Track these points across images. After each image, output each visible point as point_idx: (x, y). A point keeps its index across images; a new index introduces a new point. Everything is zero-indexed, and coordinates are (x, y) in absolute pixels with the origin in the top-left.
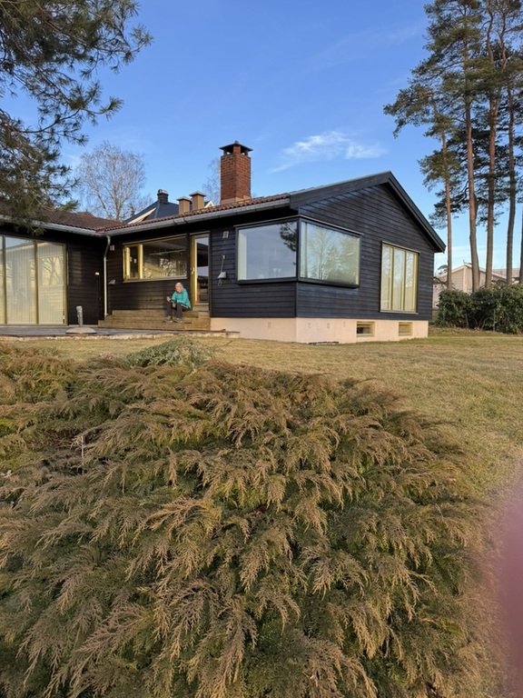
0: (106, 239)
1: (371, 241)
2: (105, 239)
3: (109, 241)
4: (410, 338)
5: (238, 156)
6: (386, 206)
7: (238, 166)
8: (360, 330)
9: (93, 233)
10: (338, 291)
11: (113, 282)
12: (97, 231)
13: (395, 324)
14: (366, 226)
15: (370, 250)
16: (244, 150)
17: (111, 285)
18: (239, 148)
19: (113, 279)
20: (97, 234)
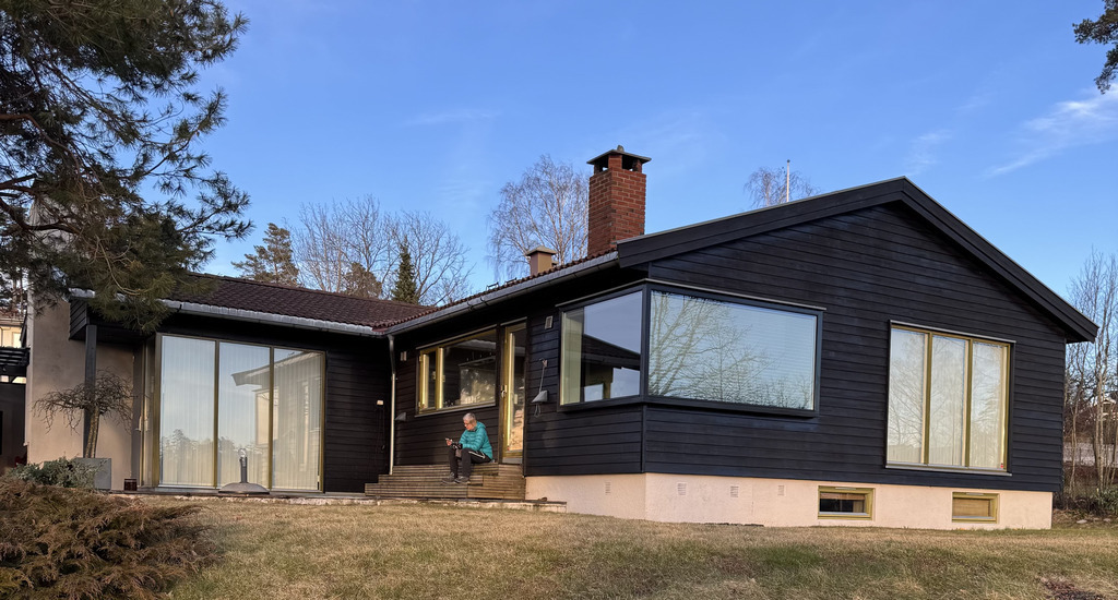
0: (387, 341)
1: (856, 322)
2: (385, 340)
3: (391, 343)
4: (989, 527)
5: (616, 174)
6: (899, 248)
7: (615, 193)
8: (826, 506)
9: (368, 330)
10: (757, 423)
11: (402, 417)
12: (375, 328)
13: (943, 496)
14: (842, 293)
15: (855, 340)
16: (632, 162)
17: (402, 422)
18: (620, 159)
19: (403, 410)
20: (375, 333)
